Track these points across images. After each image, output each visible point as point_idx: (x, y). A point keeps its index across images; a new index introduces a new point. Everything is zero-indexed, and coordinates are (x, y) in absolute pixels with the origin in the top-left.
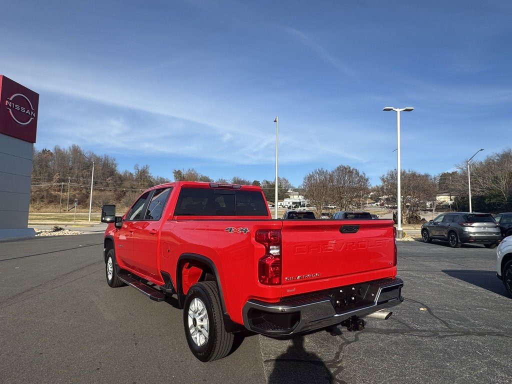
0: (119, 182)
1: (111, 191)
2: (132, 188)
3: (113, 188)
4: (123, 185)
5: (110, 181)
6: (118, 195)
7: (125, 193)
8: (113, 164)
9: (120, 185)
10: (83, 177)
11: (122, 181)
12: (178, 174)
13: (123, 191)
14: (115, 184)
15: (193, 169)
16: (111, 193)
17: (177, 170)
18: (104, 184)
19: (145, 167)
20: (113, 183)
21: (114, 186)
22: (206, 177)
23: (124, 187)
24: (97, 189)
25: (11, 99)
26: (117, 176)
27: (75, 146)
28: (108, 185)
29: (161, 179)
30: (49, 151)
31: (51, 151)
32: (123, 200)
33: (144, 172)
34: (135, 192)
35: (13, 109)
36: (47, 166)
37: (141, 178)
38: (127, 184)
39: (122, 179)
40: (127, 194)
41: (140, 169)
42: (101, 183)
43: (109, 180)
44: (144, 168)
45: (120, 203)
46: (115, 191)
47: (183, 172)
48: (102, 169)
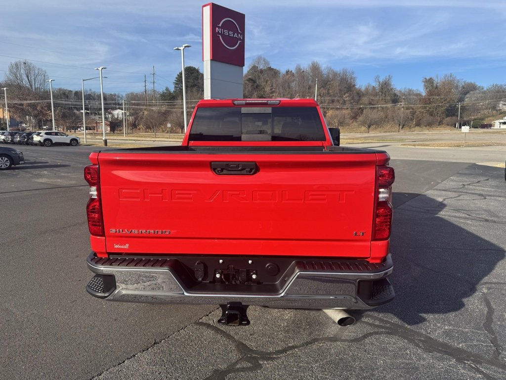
0: (356, 98)
1: (347, 109)
2: (370, 104)
3: (350, 105)
4: (360, 101)
5: (347, 99)
6: (355, 114)
7: (362, 110)
8: (351, 78)
9: (357, 102)
10: (321, 96)
11: (360, 97)
12: (429, 82)
13: (360, 108)
14: (352, 101)
15: (451, 74)
16: (348, 111)
17: (428, 78)
18: (341, 102)
19: (388, 77)
20: (351, 100)
21: (351, 103)
22: (472, 84)
23: (361, 104)
24: (334, 108)
25: (220, 25)
26: (355, 91)
27: (314, 63)
28: (345, 102)
29: (410, 90)
30: (291, 71)
31: (293, 71)
32: (361, 119)
33: (385, 84)
34: (374, 108)
35: (223, 35)
36: (289, 87)
37: (382, 92)
38: (365, 100)
39: (360, 94)
40: (365, 111)
41: (381, 81)
42: (338, 101)
43: (346, 97)
44: (386, 79)
45: (357, 122)
46: (352, 109)
47: (436, 80)
48: (339, 86)
